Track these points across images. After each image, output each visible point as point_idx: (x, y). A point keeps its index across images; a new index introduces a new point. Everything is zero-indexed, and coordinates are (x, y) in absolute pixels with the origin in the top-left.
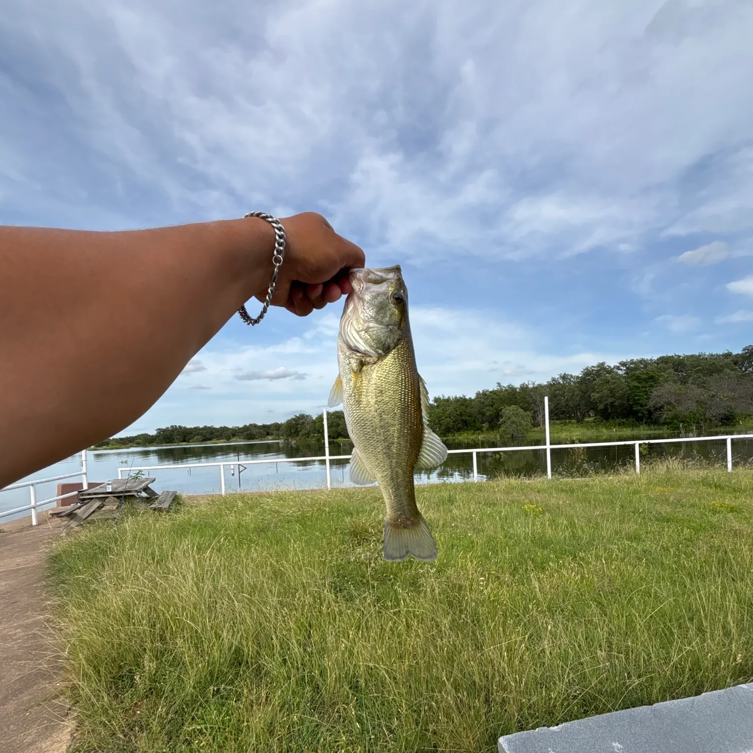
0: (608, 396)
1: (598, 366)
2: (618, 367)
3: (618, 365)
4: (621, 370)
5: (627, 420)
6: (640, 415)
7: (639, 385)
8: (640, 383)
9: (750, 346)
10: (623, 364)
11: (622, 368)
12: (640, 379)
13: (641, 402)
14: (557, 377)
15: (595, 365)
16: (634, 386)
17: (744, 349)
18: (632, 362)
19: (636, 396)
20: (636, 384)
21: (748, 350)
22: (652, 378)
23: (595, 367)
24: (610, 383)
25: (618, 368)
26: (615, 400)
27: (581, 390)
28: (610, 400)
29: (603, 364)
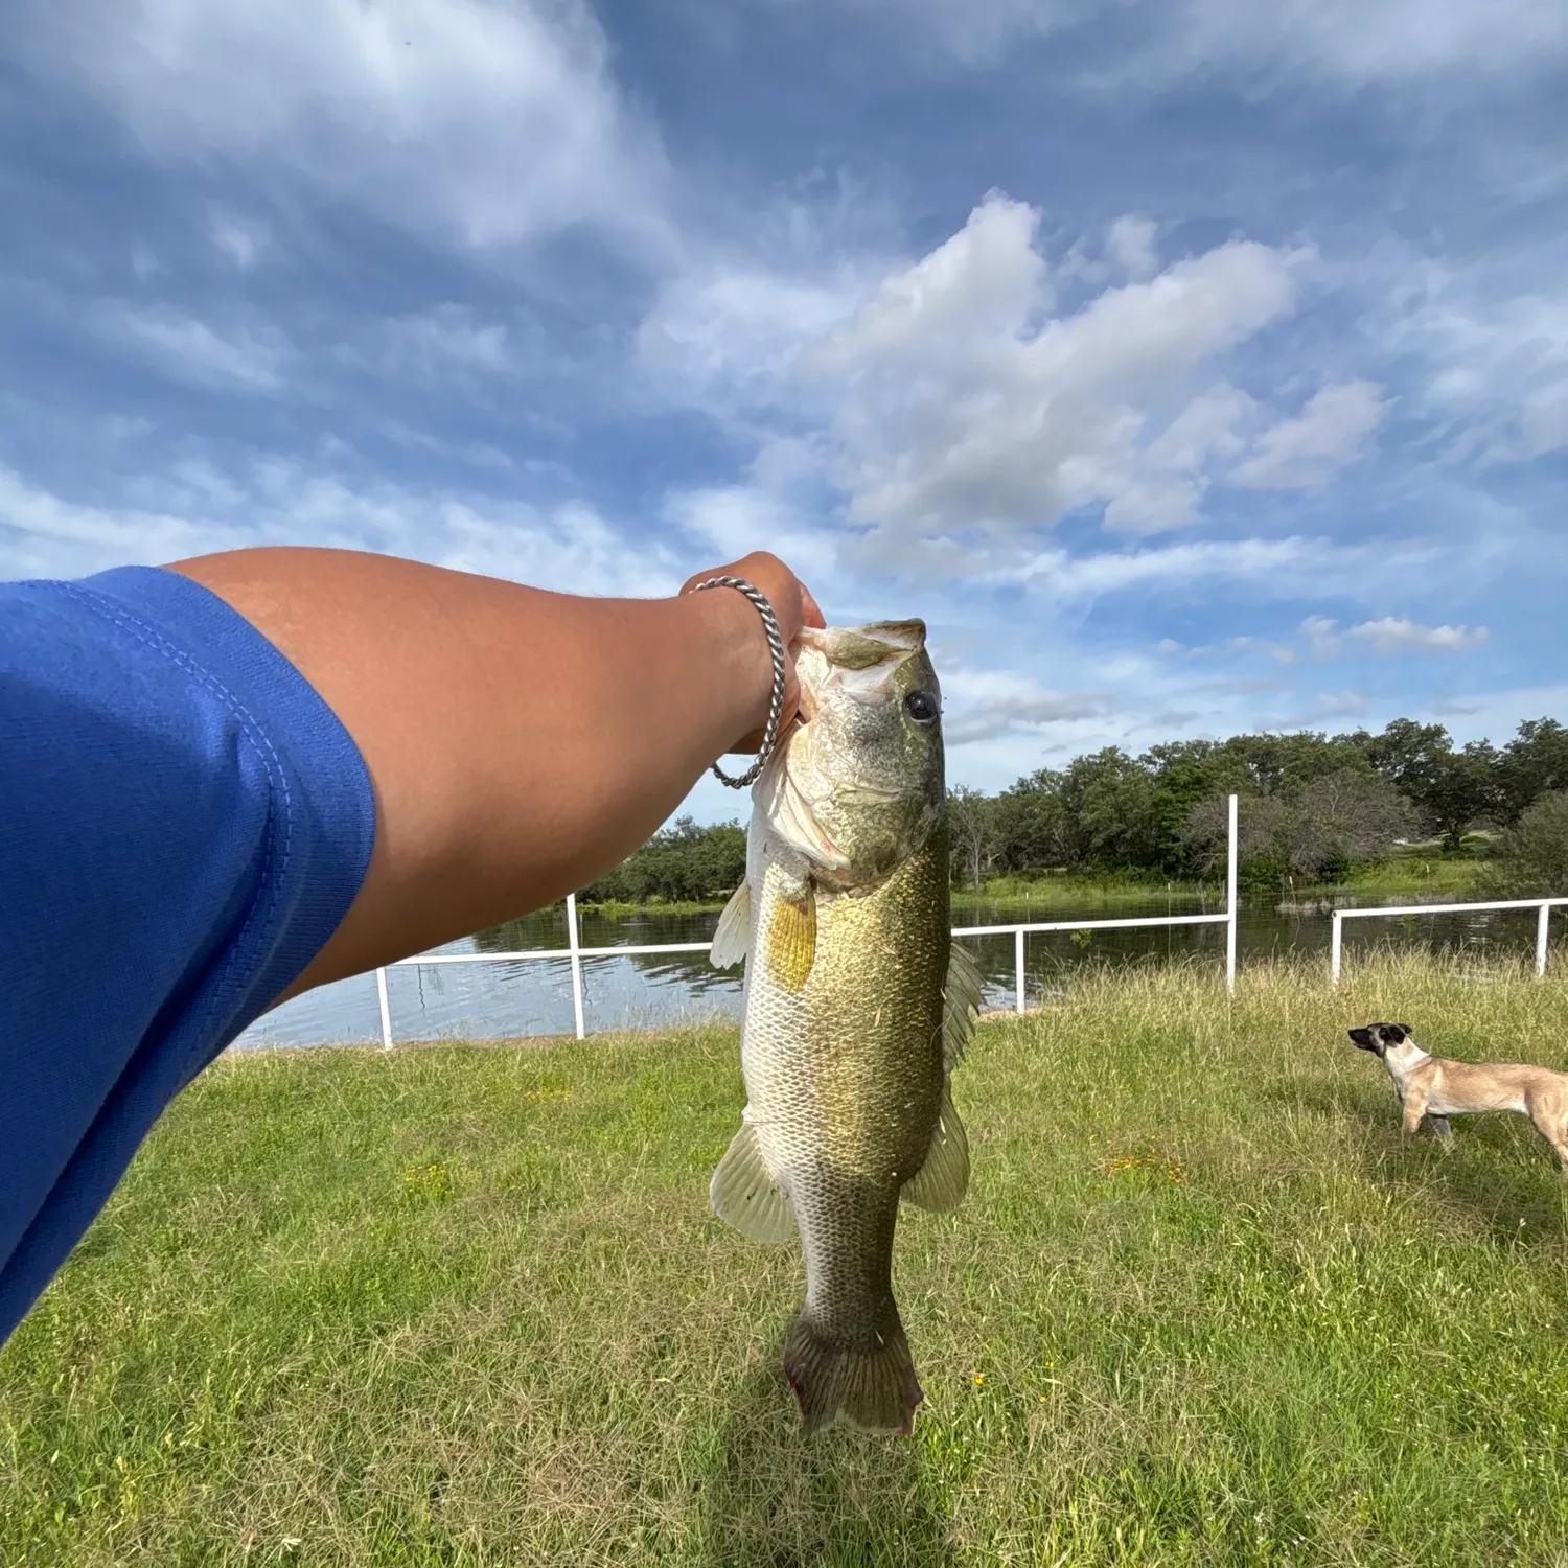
0: (1111, 819)
1: (1101, 756)
2: (1149, 757)
3: (1149, 753)
4: (1155, 763)
5: (1148, 869)
6: (1171, 859)
7: (1172, 796)
8: (1175, 792)
9: (1402, 720)
10: (1159, 752)
11: (1157, 760)
12: (1176, 785)
13: (1173, 831)
14: (1029, 776)
15: (1097, 754)
16: (1162, 799)
17: (1390, 727)
18: (1175, 748)
19: (1164, 819)
20: (1166, 794)
21: (1398, 728)
22: (1198, 781)
23: (1095, 757)
24: (1118, 792)
25: (1149, 760)
26: (1124, 826)
27: (1065, 805)
28: (1116, 827)
29: (1113, 750)
